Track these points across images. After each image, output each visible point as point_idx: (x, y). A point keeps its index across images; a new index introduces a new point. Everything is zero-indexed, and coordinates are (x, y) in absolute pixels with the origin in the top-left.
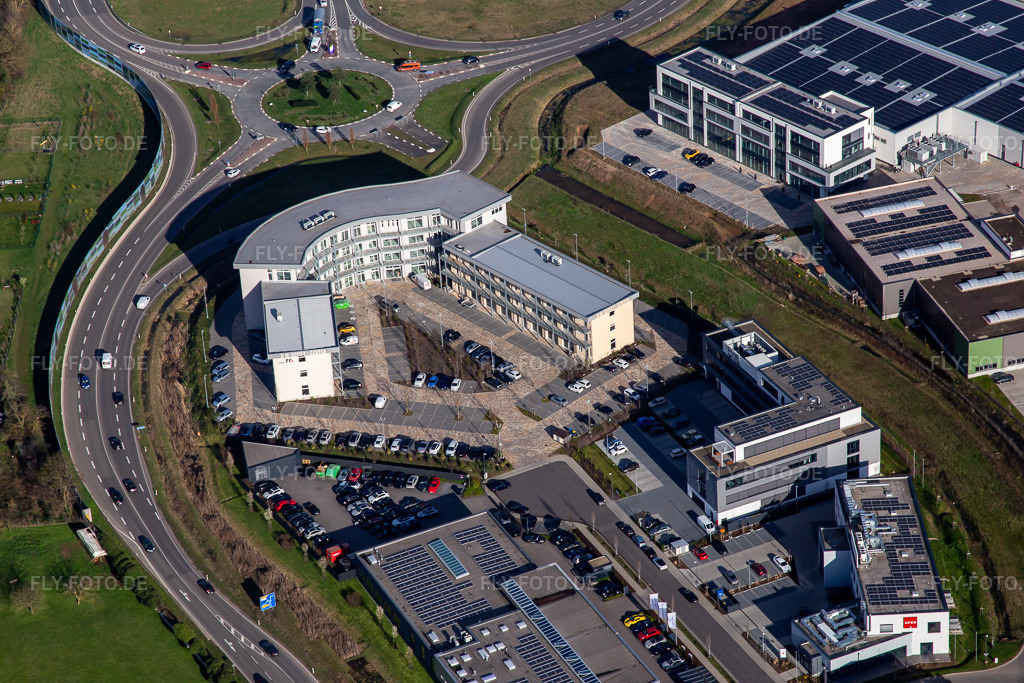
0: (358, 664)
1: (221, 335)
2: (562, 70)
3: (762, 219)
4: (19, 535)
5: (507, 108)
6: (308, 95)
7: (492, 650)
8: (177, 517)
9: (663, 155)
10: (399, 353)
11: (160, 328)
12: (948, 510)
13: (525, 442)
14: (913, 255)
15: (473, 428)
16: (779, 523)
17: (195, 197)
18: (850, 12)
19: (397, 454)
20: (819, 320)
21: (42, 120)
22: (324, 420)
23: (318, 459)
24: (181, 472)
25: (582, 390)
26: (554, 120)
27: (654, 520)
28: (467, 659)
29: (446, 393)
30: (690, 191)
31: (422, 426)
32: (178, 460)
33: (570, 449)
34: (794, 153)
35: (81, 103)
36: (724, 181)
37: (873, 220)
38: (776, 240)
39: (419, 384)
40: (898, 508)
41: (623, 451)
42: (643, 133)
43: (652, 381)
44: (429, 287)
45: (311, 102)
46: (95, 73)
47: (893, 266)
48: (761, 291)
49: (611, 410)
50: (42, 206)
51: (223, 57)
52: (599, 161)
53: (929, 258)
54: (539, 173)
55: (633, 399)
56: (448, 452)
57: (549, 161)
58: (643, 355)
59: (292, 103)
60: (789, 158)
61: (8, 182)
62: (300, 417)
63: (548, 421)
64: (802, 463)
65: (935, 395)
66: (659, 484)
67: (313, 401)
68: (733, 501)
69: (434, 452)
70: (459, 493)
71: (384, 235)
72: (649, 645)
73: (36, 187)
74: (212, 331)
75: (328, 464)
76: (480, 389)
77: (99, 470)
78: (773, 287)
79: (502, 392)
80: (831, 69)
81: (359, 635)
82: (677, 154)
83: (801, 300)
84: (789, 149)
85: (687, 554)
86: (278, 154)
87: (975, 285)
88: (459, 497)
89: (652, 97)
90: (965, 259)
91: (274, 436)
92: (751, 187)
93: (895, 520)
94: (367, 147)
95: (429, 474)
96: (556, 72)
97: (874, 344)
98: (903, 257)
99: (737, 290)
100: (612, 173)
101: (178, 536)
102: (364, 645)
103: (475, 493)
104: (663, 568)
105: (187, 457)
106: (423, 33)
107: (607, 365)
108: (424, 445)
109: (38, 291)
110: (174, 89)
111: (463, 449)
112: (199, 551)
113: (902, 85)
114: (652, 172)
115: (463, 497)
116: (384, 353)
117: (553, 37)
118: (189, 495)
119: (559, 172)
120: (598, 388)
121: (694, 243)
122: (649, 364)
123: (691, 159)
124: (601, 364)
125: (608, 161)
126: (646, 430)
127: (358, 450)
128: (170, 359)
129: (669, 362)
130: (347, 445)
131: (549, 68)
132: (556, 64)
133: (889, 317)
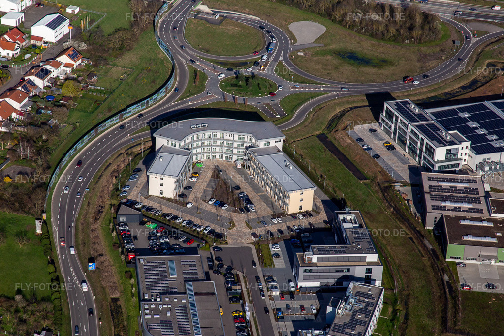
0: (115, 300)
1: (143, 164)
2: (356, 99)
3: (401, 177)
4: (14, 217)
5: (322, 108)
6: (240, 83)
7: (165, 306)
8: (80, 227)
9: (376, 142)
10: (211, 189)
11: (121, 156)
12: (401, 309)
13: (240, 236)
14: (448, 204)
15: (222, 225)
16: (324, 294)
17: (169, 111)
18: (492, 103)
19: (184, 226)
20: (398, 222)
21: (127, 68)
22: (163, 206)
23: (149, 219)
24: (93, 211)
25: (276, 222)
26: (339, 117)
27: (273, 279)
28: (153, 307)
29: (219, 208)
30: (377, 158)
31: (201, 219)
32: (95, 206)
33: (256, 244)
34: (426, 152)
35: (148, 65)
36: (395, 158)
37: (441, 187)
38: (401, 186)
39: (210, 203)
40: (370, 298)
41: (278, 250)
42: (372, 131)
43: (309, 227)
44: (240, 167)
45: (240, 86)
46: (160, 56)
47: (437, 206)
48: (381, 205)
49: (283, 233)
50: (105, 100)
51: (217, 61)
52: (346, 137)
53: (455, 207)
54: (318, 136)
55: (295, 231)
56: (204, 231)
57: (326, 132)
58: (312, 216)
59: (232, 85)
60: (423, 154)
61: (98, 88)
62: (154, 203)
63: (254, 231)
64: (342, 271)
65: (428, 263)
66: (285, 266)
67: (163, 198)
68: (306, 279)
69: (199, 230)
70: (199, 248)
71: (226, 140)
72: (237, 325)
73: (108, 92)
74: (141, 162)
75: (152, 222)
76: (235, 211)
77: (61, 202)
78: (387, 204)
79: (243, 215)
80: (467, 124)
81: (123, 289)
82: (382, 142)
83: (395, 212)
84: (424, 150)
85: (277, 295)
86: (214, 102)
87: (467, 223)
88: (198, 249)
89: (381, 116)
90: (471, 212)
91: (138, 207)
92: (404, 163)
93: (365, 302)
94: (252, 109)
95: (191, 237)
96: (352, 99)
97: (415, 237)
98: (443, 204)
99: (370, 202)
100: (348, 143)
101: (76, 234)
102: (122, 294)
103: (205, 250)
104: (263, 298)
105: (100, 206)
106: (306, 71)
107: (294, 216)
108: (196, 226)
109: (82, 130)
110: (188, 69)
111: (212, 232)
112: (80, 241)
113: (494, 137)
114: (365, 147)
115: (200, 250)
116: (204, 188)
117: (361, 85)
118: (91, 220)
119: (327, 138)
120: (284, 224)
121: (366, 179)
122: (312, 220)
123: (386, 146)
124: (291, 215)
125: (350, 138)
126: (293, 244)
127: (169, 221)
128: (118, 168)
129: (322, 221)
130: (165, 218)
131: (350, 96)
132: (354, 96)
133: (428, 228)
